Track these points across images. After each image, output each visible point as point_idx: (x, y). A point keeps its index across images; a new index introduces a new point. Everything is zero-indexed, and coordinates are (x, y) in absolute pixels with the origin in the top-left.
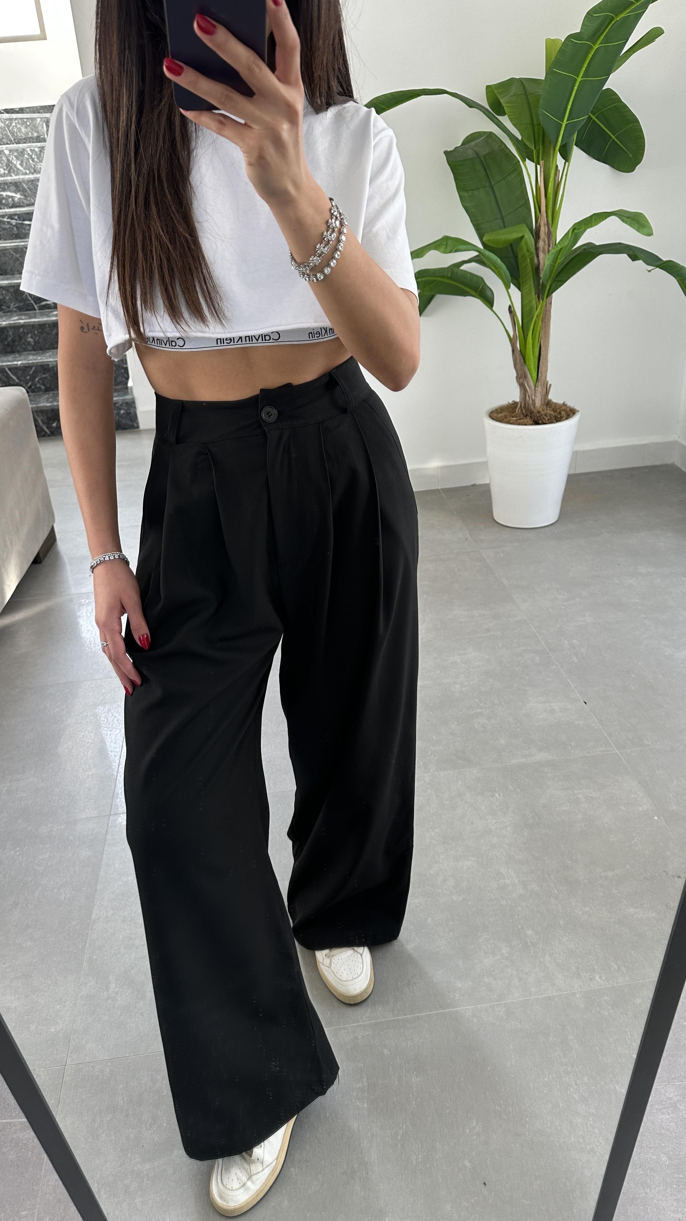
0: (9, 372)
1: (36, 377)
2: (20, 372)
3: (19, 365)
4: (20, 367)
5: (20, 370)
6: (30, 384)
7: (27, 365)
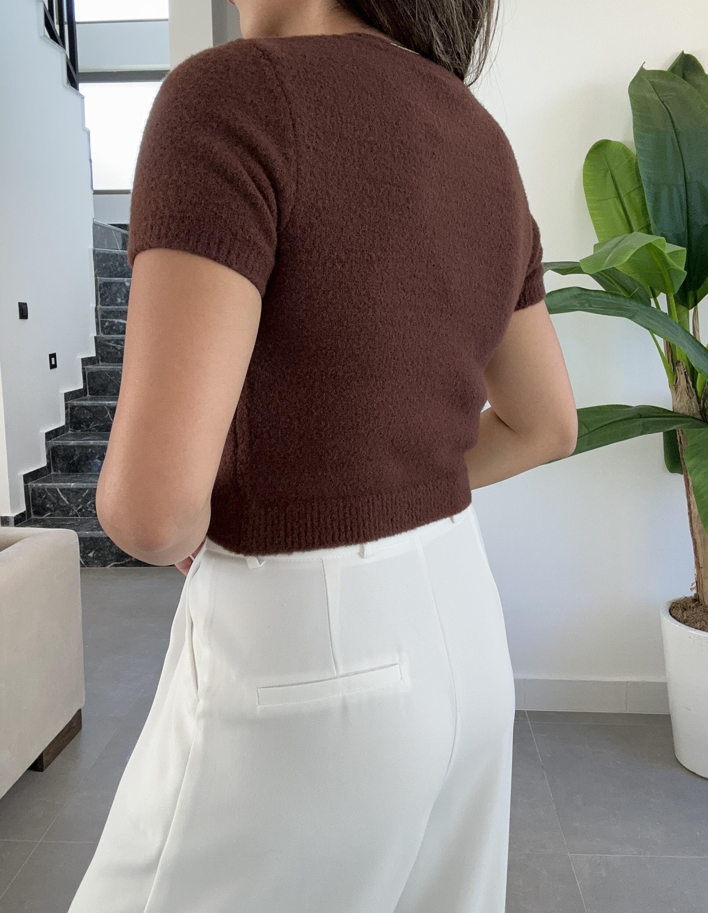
0: (60, 493)
1: (88, 502)
2: (72, 494)
3: (72, 487)
4: (72, 488)
5: (72, 491)
6: (79, 508)
7: (81, 487)
